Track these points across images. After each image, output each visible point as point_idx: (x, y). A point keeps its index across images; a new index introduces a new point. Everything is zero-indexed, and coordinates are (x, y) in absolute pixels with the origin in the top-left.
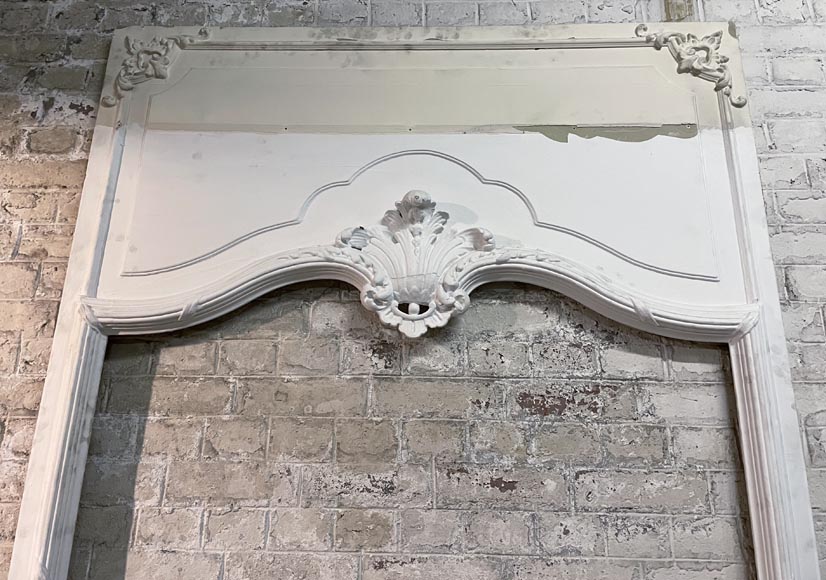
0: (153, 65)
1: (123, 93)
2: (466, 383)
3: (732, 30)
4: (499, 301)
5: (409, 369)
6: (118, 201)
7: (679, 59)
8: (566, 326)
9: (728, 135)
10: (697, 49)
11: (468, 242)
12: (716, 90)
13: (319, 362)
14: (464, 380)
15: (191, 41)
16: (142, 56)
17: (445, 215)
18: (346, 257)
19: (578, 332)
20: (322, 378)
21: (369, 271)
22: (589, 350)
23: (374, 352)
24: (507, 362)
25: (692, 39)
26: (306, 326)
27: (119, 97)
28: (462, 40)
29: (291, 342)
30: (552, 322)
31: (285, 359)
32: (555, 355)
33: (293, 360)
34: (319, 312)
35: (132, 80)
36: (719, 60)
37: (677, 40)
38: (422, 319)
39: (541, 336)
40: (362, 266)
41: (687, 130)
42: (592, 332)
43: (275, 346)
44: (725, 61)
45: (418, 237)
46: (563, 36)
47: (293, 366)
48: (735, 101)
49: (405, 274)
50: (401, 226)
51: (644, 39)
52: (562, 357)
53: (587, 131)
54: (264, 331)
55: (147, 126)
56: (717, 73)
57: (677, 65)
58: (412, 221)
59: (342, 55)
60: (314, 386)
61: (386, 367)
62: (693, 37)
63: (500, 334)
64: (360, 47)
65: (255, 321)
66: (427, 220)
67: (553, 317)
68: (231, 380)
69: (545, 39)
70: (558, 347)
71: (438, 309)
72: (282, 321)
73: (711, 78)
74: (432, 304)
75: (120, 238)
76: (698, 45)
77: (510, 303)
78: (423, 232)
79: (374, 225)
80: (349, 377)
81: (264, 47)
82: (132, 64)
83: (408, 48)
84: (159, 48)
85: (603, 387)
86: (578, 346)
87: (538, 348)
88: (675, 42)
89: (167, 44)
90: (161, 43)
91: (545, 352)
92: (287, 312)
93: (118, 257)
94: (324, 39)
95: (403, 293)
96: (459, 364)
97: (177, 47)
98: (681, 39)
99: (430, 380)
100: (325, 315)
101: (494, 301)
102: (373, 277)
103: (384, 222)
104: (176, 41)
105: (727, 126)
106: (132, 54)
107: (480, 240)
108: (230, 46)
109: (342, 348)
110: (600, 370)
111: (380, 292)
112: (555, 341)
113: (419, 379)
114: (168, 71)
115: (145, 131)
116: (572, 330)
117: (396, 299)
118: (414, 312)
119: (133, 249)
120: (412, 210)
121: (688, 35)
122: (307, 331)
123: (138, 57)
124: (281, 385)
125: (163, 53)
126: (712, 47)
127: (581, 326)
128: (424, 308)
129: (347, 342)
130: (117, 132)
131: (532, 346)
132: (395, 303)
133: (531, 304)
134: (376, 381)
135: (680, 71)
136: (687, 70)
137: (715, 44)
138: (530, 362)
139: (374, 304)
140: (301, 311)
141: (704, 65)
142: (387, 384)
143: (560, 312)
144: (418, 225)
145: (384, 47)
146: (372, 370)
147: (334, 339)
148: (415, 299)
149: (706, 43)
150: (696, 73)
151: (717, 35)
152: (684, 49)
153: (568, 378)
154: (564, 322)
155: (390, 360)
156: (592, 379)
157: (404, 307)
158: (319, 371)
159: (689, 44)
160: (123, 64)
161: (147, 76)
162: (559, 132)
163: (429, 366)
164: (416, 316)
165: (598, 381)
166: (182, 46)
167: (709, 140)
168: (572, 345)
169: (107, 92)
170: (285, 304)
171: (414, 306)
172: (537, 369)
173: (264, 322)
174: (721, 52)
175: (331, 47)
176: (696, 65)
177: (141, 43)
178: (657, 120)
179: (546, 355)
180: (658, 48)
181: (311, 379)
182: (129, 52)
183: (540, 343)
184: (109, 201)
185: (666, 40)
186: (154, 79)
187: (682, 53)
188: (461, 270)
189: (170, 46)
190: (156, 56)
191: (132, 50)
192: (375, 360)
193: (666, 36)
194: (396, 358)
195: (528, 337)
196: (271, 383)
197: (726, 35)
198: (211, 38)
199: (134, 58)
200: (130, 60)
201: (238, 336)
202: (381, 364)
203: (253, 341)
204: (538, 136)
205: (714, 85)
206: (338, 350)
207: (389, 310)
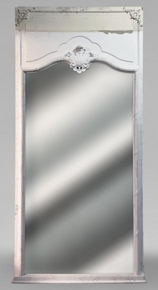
0: (25, 16)
6: (23, 47)
7: (131, 16)
9: (139, 33)
10: (135, 13)
11: (89, 55)
12: (138, 22)
16: (22, 14)
17: (85, 50)
18: (67, 58)
27: (19, 24)
28: (88, 10)
35: (21, 20)
36: (139, 16)
38: (81, 70)
40: (70, 60)
41: (131, 32)
45: (80, 54)
46: (108, 10)
48: (141, 25)
49: (78, 62)
50: (77, 52)
51: (125, 11)
53: (112, 32)
55: (25, 31)
59: (63, 13)
62: (134, 10)
64: (67, 12)
66: (82, 51)
69: (105, 10)
73: (137, 20)
74: (83, 67)
75: (24, 55)
79: (72, 52)
81: (47, 12)
82: (20, 16)
83: (77, 12)
90: (26, 11)
93: (25, 59)
94: (59, 10)
95: (78, 65)
98: (132, 11)
102: (72, 62)
103: (73, 51)
104: (29, 10)
105: (139, 31)
107: (91, 55)
111: (73, 65)
114: (28, 18)
117: (76, 66)
119: (27, 57)
120: (78, 49)
126: (138, 13)
128: (81, 68)
135: (131, 18)
141: (136, 17)
144: (80, 52)
145: (72, 12)
148: (80, 66)
150: (134, 19)
151: (139, 10)
152: (132, 13)
157: (78, 68)
160: (18, 16)
162: (106, 32)
166: (30, 12)
167: (135, 34)
169: (16, 22)
171: (79, 68)
174: (140, 14)
175: (61, 12)
176: (134, 17)
178: (125, 30)
180: (127, 13)
184: (21, 47)
186: (25, 20)
188: (88, 61)
190: (25, 14)
191: (20, 13)
193: (129, 10)
197: (141, 10)
198: (36, 10)
204: (103, 33)
207: (75, 68)
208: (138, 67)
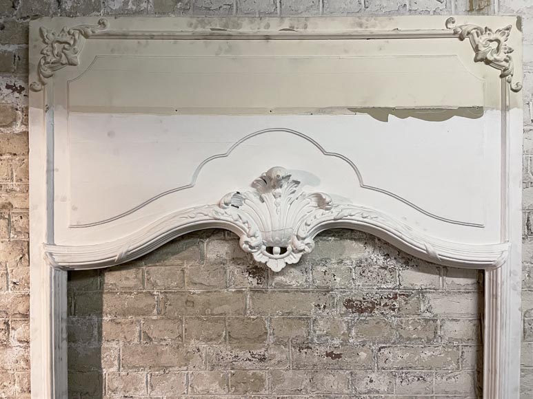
0: (65, 54)
1: (45, 80)
2: (311, 294)
3: (519, 24)
4: (333, 238)
5: (273, 284)
6: (57, 170)
7: (476, 49)
8: (378, 255)
9: (505, 116)
10: (491, 41)
11: (314, 203)
12: (502, 76)
13: (213, 281)
14: (309, 292)
15: (93, 32)
16: (56, 45)
17: (297, 183)
18: (228, 216)
19: (386, 259)
20: (215, 291)
21: (245, 226)
22: (392, 271)
23: (250, 273)
24: (338, 279)
25: (488, 32)
26: (203, 257)
27: (43, 84)
28: (309, 31)
29: (193, 267)
30: (369, 252)
31: (190, 279)
32: (369, 274)
33: (196, 280)
34: (211, 247)
35: (50, 68)
36: (506, 51)
37: (477, 33)
38: (283, 258)
39: (361, 262)
40: (240, 223)
41: (475, 112)
42: (395, 258)
43: (183, 270)
44: (511, 52)
45: (279, 199)
46: (388, 28)
47: (196, 284)
48: (514, 87)
49: (270, 229)
50: (267, 190)
51: (452, 32)
52: (374, 275)
53: (403, 113)
54: (174, 260)
55: (70, 109)
56: (504, 63)
57: (474, 54)
58: (274, 187)
59: (216, 43)
60: (212, 296)
61: (258, 284)
62: (490, 30)
63: (334, 261)
64: (229, 37)
65: (167, 254)
66: (285, 186)
67: (370, 249)
68: (155, 293)
69: (377, 30)
70: (372, 269)
71: (293, 251)
72: (185, 254)
73: (498, 67)
74: (289, 248)
75: (64, 199)
76: (492, 37)
77: (341, 239)
78: (282, 195)
79: (247, 190)
80: (233, 290)
81: (152, 37)
82: (49, 53)
83: (267, 38)
84: (67, 38)
85: (400, 295)
86: (385, 268)
87: (359, 270)
88: (475, 35)
89: (73, 35)
90: (69, 34)
91: (363, 272)
92: (189, 247)
93: (64, 216)
94: (200, 30)
95: (269, 242)
96: (306, 281)
97: (82, 37)
98: (480, 32)
99: (287, 292)
100: (215, 250)
101: (330, 238)
102: (248, 230)
103: (253, 185)
104: (80, 32)
105: (505, 109)
106: (47, 44)
107: (321, 202)
108: (124, 36)
109: (228, 271)
110: (398, 283)
111: (254, 242)
112: (370, 265)
113: (280, 291)
114: (78, 59)
115: (68, 113)
116: (382, 258)
117: (264, 244)
118: (277, 253)
119: (74, 209)
121: (486, 28)
122: (203, 260)
123: (52, 47)
124: (189, 296)
125: (72, 42)
126: (502, 39)
127: (388, 255)
128: (284, 250)
129: (231, 267)
130: (46, 114)
131: (355, 268)
132: (264, 247)
133: (355, 240)
134: (251, 292)
135: (476, 61)
136: (481, 60)
137: (505, 37)
138: (353, 279)
139: (250, 249)
140: (198, 246)
141: (495, 56)
142: (259, 294)
143: (374, 246)
144: (278, 190)
146: (249, 286)
147: (222, 265)
148: (277, 245)
149: (498, 36)
150: (488, 62)
151: (508, 29)
152: (481, 40)
153: (377, 289)
154: (377, 252)
155: (260, 279)
156: (393, 289)
157: (270, 250)
158: (214, 286)
159: (485, 37)
160: (42, 53)
161: (62, 64)
162: (381, 114)
163: (286, 282)
164: (278, 256)
165: (397, 291)
166: (86, 36)
167: (491, 118)
168: (382, 268)
169: (33, 78)
170: (187, 241)
171: (277, 249)
172: (358, 284)
173: (173, 254)
174: (509, 44)
175: (206, 37)
176: (489, 57)
177: (53, 34)
178: (455, 103)
179: (363, 274)
180: (461, 39)
181: (208, 292)
182: (44, 42)
183: (360, 266)
184: (50, 171)
185: (469, 33)
186: (68, 66)
187: (480, 45)
188: (309, 225)
189: (77, 37)
190: (66, 46)
191: (47, 40)
192: (251, 279)
193: (469, 29)
194: (264, 278)
195: (352, 262)
196: (182, 295)
197: (514, 28)
198: (108, 29)
199: (49, 48)
200: (47, 50)
201: (157, 264)
202: (255, 281)
203: (167, 267)
204: (367, 116)
205: (499, 72)
206: (225, 272)
207: (259, 252)
208: (506, 246)
